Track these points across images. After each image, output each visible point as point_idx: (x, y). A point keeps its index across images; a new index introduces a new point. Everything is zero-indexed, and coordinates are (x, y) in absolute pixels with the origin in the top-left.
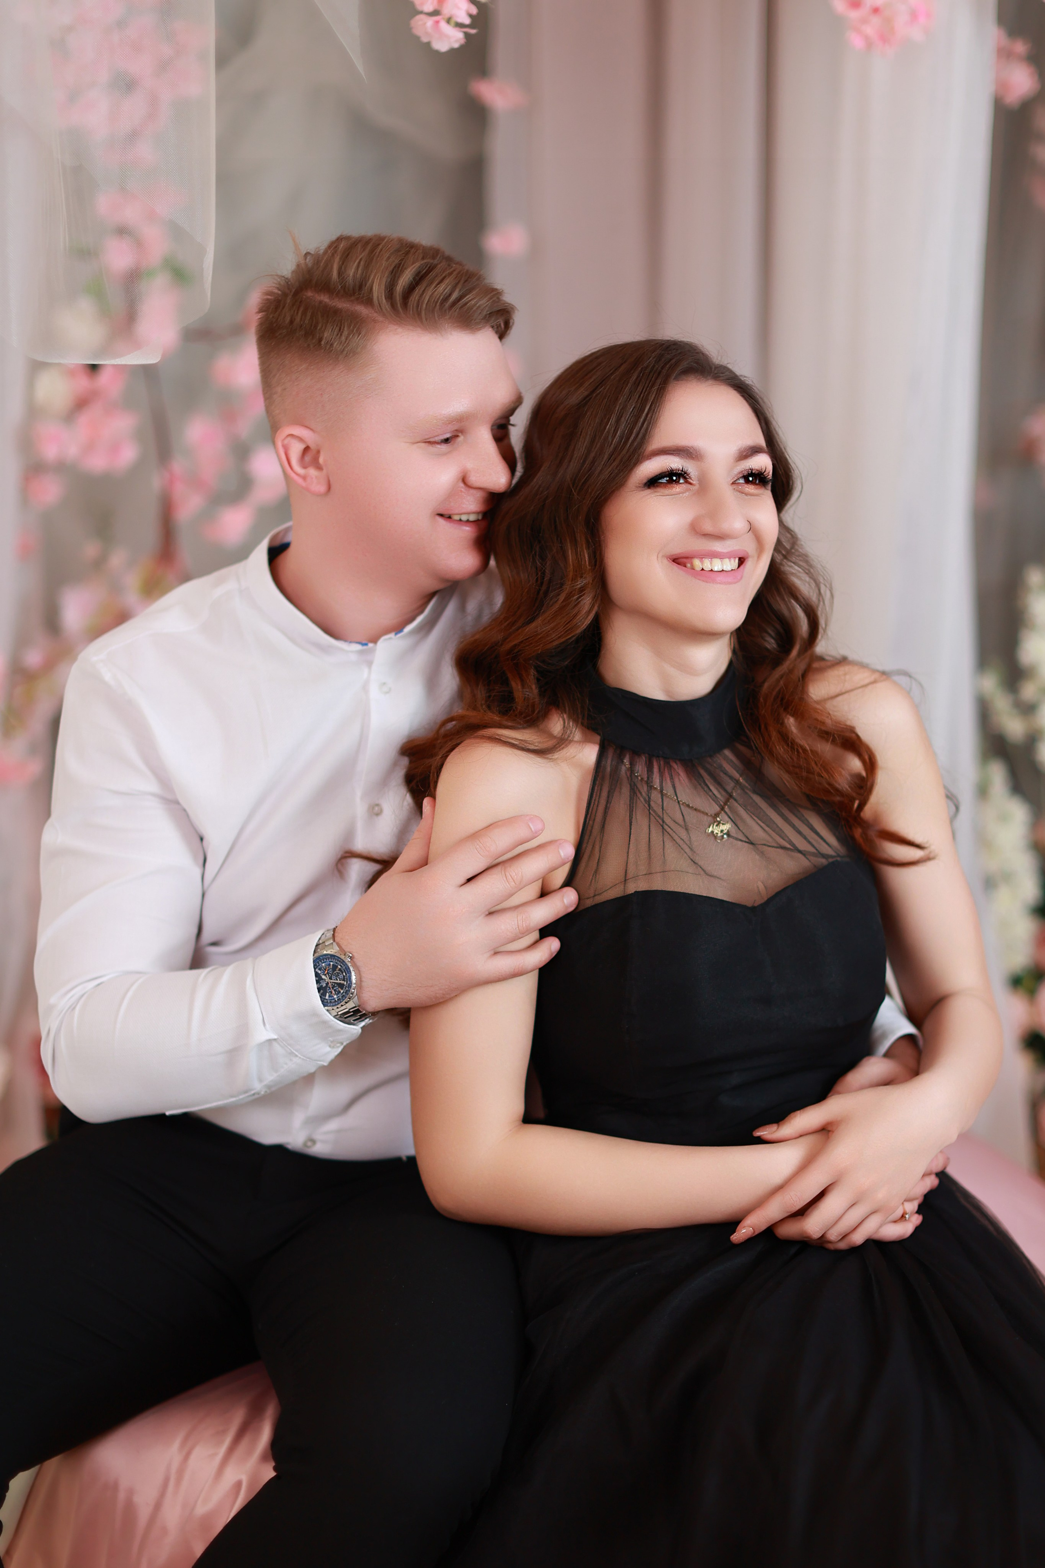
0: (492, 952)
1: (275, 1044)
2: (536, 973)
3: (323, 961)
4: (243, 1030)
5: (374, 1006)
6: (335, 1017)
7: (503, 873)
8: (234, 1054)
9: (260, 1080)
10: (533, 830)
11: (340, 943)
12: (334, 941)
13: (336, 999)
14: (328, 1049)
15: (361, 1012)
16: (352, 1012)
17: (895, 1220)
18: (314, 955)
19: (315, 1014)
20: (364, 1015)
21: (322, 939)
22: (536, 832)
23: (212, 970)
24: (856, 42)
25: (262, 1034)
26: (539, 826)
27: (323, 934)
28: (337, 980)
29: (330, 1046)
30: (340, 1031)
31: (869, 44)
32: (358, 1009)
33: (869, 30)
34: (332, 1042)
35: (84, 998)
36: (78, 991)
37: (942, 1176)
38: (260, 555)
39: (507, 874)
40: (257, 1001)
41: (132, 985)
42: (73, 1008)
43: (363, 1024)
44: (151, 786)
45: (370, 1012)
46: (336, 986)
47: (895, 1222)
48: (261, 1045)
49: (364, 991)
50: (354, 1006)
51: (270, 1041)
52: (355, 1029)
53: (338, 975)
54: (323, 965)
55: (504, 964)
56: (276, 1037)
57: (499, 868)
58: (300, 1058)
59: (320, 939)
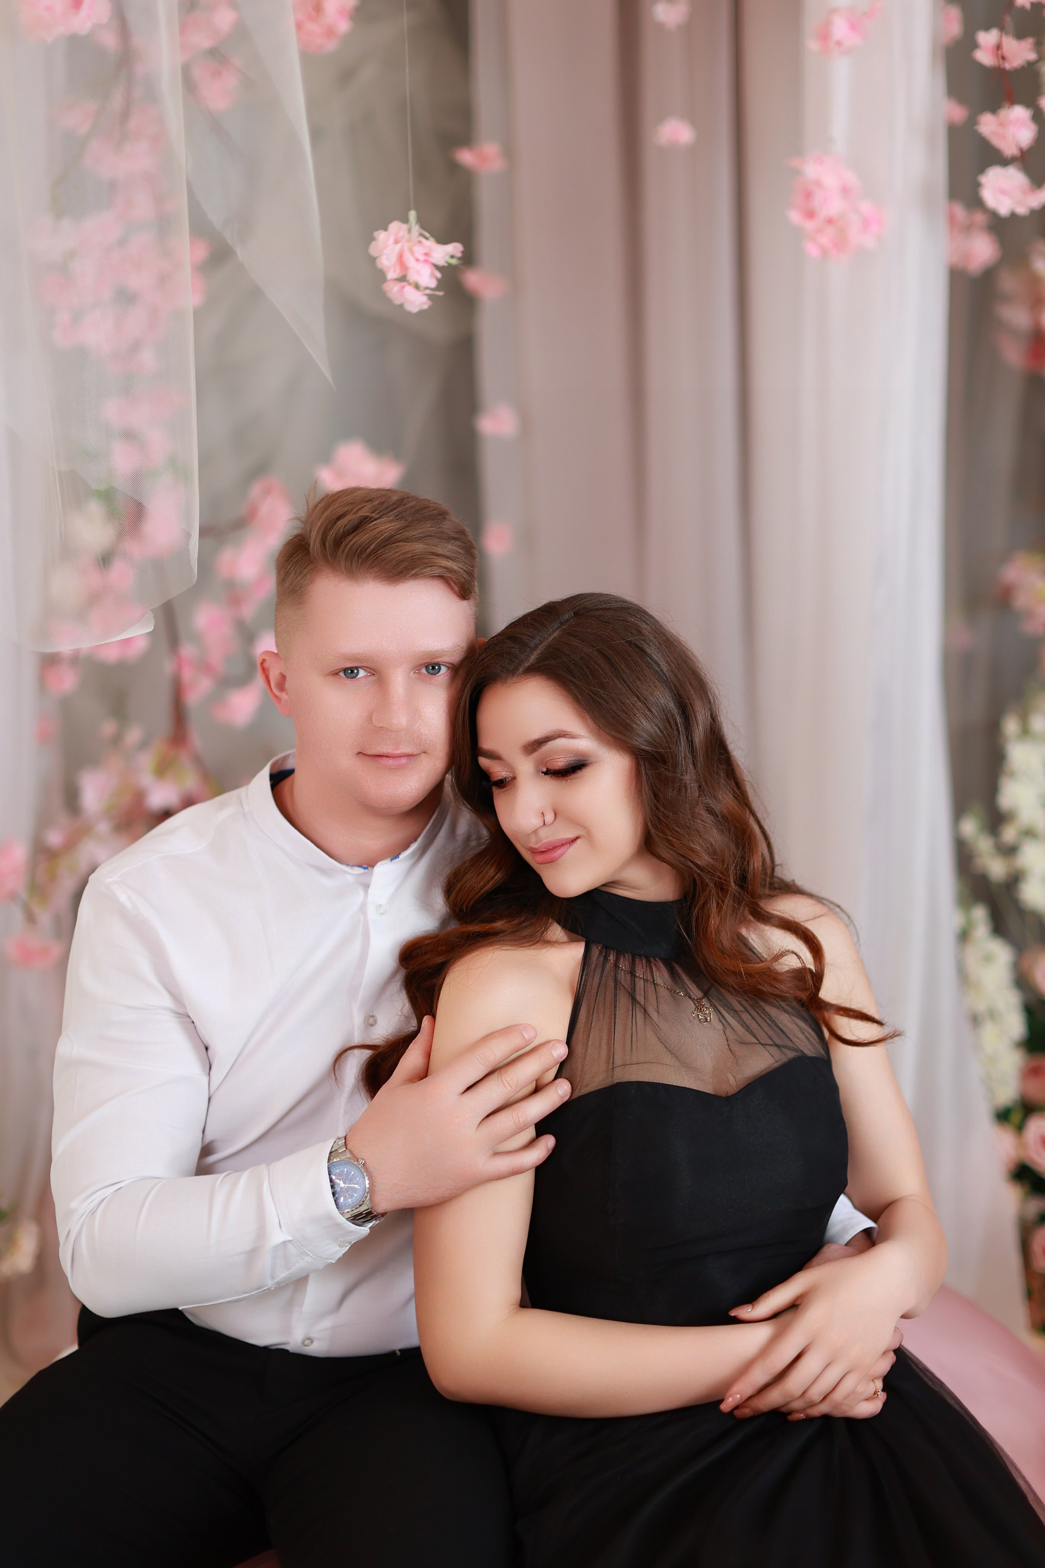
0: (491, 1152)
1: (290, 1245)
2: (534, 1169)
3: (337, 1168)
4: (261, 1233)
5: (385, 1208)
6: (347, 1219)
7: (500, 1079)
8: (252, 1254)
9: (273, 1278)
10: (527, 1038)
11: (351, 1150)
12: (347, 1148)
13: (351, 1203)
14: (338, 1248)
15: (373, 1214)
16: (365, 1213)
17: (867, 1398)
18: (328, 1162)
19: (330, 1217)
20: (375, 1216)
21: (334, 1147)
22: (530, 1040)
23: (227, 1175)
24: (812, 250)
25: (277, 1237)
26: (532, 1034)
27: (335, 1142)
28: (351, 1184)
29: (339, 1246)
30: (350, 1232)
31: (824, 252)
32: (370, 1211)
33: (824, 240)
34: (342, 1242)
35: (104, 1203)
36: (98, 1196)
37: (900, 1353)
38: (262, 780)
39: (504, 1081)
40: (274, 1206)
41: (150, 1191)
42: (93, 1212)
43: (371, 1224)
44: (167, 1001)
45: (379, 1214)
46: (350, 1191)
47: (867, 1400)
48: (276, 1248)
49: (376, 1195)
50: (367, 1208)
51: (285, 1243)
52: (364, 1230)
53: (352, 1180)
54: (338, 1171)
55: (504, 1164)
56: (291, 1239)
57: (496, 1074)
58: (311, 1257)
59: (332, 1147)
